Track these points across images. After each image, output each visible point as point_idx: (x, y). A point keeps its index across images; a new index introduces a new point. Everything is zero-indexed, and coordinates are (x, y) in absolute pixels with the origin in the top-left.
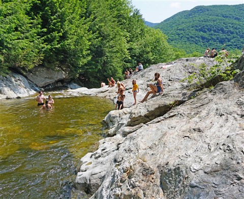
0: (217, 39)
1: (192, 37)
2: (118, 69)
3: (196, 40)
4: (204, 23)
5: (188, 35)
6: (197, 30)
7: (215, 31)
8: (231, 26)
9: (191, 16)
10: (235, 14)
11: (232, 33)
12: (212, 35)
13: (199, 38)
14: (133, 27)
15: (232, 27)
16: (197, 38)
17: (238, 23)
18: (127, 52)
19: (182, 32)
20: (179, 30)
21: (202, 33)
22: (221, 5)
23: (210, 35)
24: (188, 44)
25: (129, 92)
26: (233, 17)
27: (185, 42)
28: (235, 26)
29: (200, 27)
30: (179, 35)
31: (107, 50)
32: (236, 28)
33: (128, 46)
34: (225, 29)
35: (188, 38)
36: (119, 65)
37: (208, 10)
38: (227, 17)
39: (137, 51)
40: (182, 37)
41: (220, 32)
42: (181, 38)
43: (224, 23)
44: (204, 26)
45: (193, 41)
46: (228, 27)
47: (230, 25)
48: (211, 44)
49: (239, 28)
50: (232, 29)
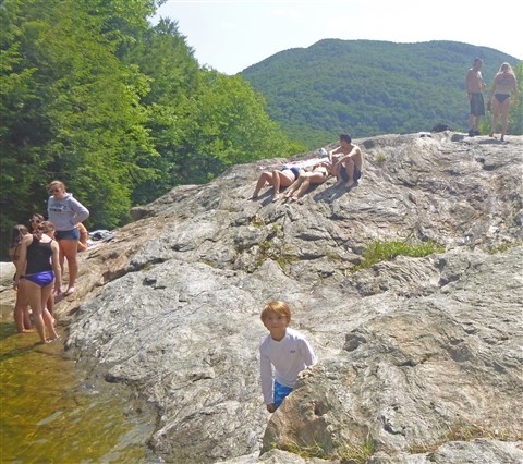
0: (375, 118)
1: (315, 114)
2: (115, 186)
3: (326, 120)
4: (341, 80)
5: (307, 107)
6: (326, 97)
7: (368, 100)
8: (403, 90)
9: (310, 63)
10: (410, 65)
11: (406, 106)
12: (361, 109)
13: (332, 115)
14: (160, 61)
15: (406, 93)
16: (328, 117)
17: (416, 83)
18: (144, 132)
19: (292, 99)
20: (284, 94)
21: (339, 103)
22: (379, 42)
23: (357, 109)
24: (307, 128)
25: (148, 282)
26: (406, 70)
27: (300, 124)
28: (412, 91)
29: (333, 91)
30: (283, 106)
31: (63, 117)
32: (413, 96)
33: (144, 114)
34: (390, 97)
35: (307, 116)
36: (115, 173)
37: (349, 51)
38: (393, 69)
39: (177, 134)
40: (292, 112)
41: (381, 102)
42: (290, 114)
43: (387, 83)
44: (343, 88)
45: (318, 122)
46: (398, 93)
47: (399, 87)
48: (361, 130)
49: (420, 97)
50: (404, 98)
